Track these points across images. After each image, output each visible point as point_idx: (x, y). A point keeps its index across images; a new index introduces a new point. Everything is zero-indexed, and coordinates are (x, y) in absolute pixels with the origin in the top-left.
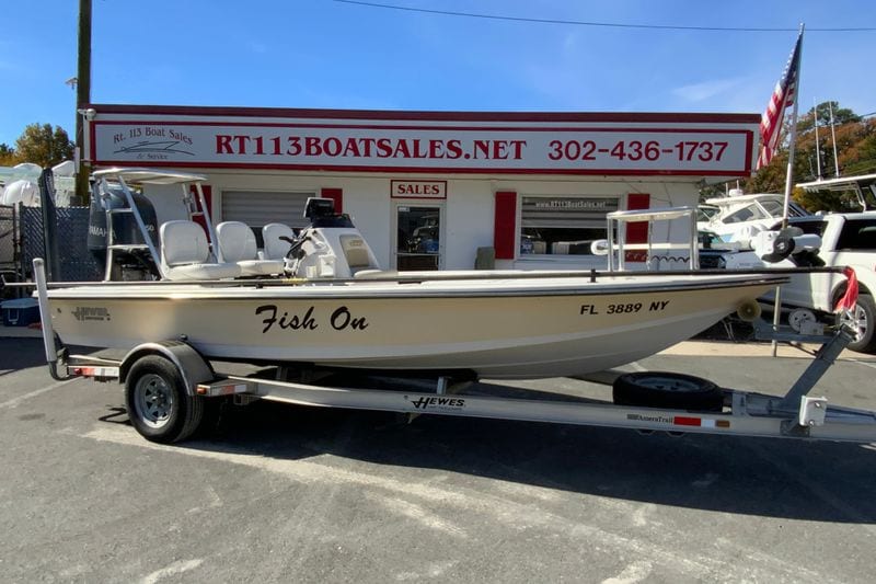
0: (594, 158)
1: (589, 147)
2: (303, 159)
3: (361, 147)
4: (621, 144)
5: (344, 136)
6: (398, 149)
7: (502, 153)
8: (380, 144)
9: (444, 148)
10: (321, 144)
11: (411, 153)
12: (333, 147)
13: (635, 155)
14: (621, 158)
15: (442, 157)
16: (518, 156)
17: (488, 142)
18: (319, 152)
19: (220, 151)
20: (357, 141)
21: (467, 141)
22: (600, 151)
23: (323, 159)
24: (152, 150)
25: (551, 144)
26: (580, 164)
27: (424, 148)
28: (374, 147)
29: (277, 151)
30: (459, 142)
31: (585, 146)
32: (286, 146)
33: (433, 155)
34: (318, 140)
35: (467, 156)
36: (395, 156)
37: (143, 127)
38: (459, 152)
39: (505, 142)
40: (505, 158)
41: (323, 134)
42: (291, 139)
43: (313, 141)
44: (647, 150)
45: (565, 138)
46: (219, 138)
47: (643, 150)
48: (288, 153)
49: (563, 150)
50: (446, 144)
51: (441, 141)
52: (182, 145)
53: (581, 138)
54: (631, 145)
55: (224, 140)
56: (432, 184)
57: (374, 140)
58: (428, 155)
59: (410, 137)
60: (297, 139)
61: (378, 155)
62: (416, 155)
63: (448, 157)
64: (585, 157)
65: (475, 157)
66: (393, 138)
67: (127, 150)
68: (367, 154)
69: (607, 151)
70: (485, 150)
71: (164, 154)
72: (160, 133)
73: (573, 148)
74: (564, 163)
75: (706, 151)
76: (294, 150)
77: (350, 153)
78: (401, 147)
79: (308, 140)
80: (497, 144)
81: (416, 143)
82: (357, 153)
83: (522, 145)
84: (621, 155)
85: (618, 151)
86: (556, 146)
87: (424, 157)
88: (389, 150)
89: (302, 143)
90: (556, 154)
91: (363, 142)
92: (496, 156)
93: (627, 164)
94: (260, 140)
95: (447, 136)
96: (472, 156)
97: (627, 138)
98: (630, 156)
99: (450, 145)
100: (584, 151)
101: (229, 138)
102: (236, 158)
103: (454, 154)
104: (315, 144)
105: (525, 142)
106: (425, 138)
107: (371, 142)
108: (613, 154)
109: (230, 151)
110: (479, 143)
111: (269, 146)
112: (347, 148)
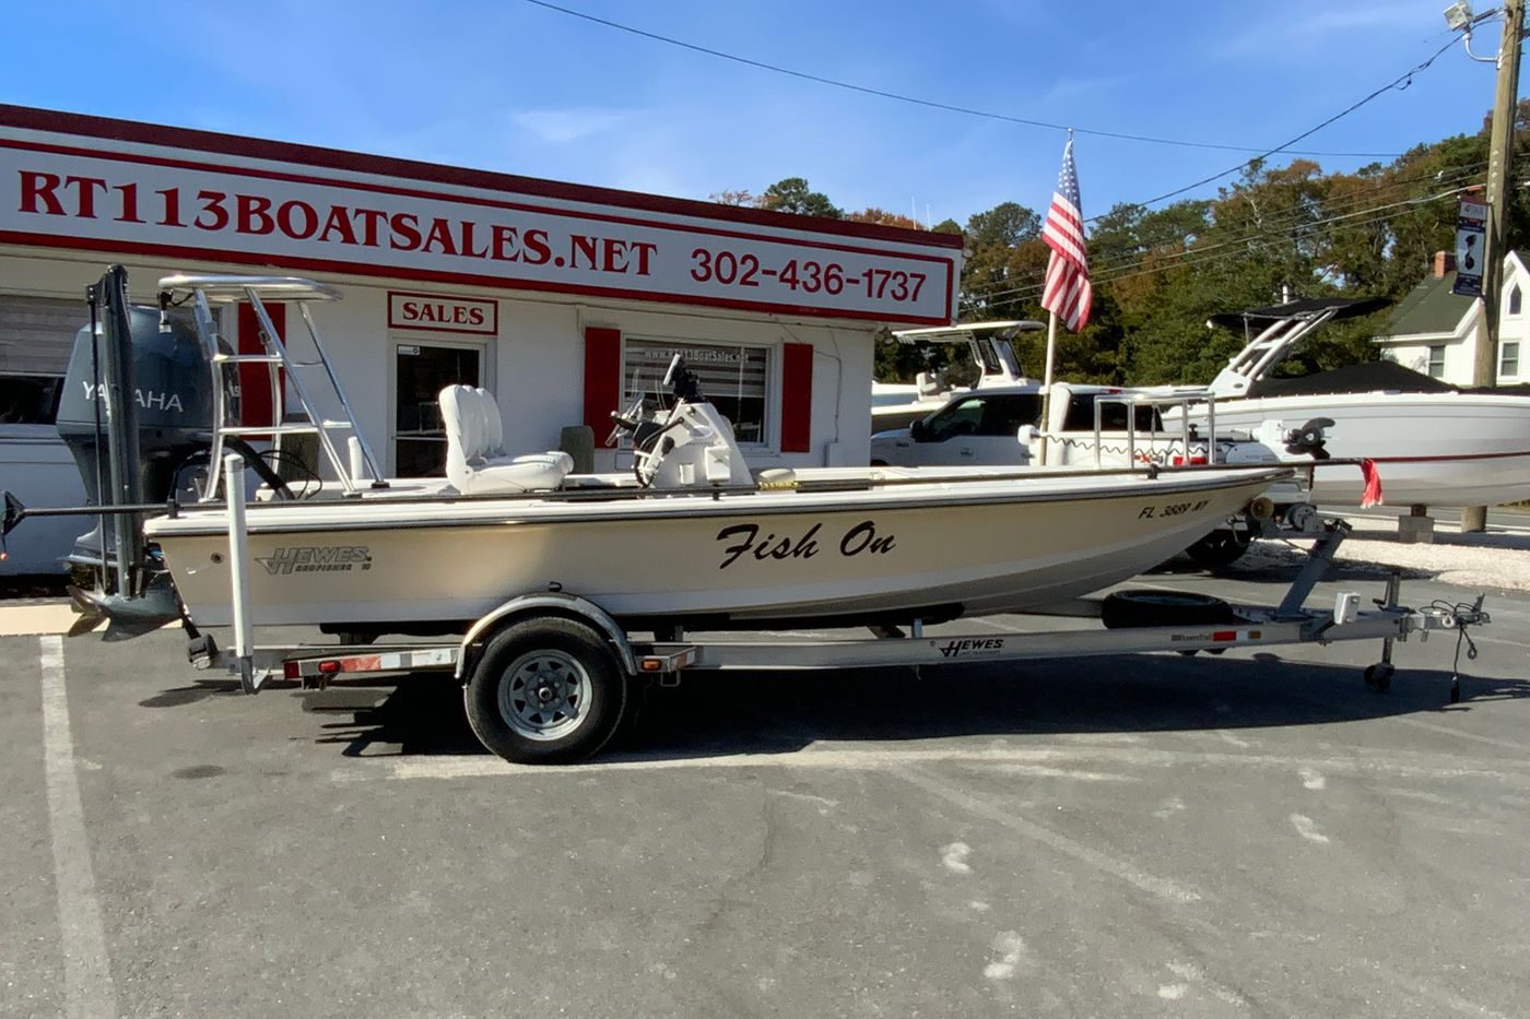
0: (756, 284)
1: (750, 264)
2: (230, 239)
3: (358, 226)
4: (793, 265)
5: (323, 200)
6: (432, 237)
7: (618, 262)
8: (397, 223)
9: (519, 243)
10: (272, 212)
11: (458, 245)
12: (298, 220)
13: (812, 284)
14: (793, 288)
15: (514, 259)
16: (644, 270)
17: (594, 240)
18: (267, 227)
19: (28, 205)
20: (350, 214)
21: (559, 233)
22: (765, 272)
23: (276, 243)
25: (695, 255)
26: (735, 292)
27: (483, 240)
28: (384, 229)
29: (172, 218)
30: (545, 235)
31: (743, 262)
32: (190, 208)
33: (498, 255)
34: (265, 203)
35: (560, 262)
36: (427, 249)
38: (545, 253)
39: (623, 243)
40: (624, 270)
41: (278, 193)
42: (203, 195)
43: (254, 205)
44: (828, 278)
45: (715, 245)
46: (28, 178)
47: (821, 276)
48: (198, 223)
49: (712, 265)
50: (521, 235)
51: (514, 230)
53: (739, 248)
54: (806, 268)
55: (40, 183)
56: (470, 306)
57: (384, 215)
58: (490, 253)
59: (455, 215)
60: (220, 197)
61: (394, 245)
62: (468, 251)
63: (526, 259)
64: (744, 282)
65: (573, 265)
66: (425, 214)
68: (371, 239)
69: (774, 273)
70: (591, 253)
73: (726, 263)
74: (712, 289)
75: (900, 285)
76: (211, 218)
77: (336, 236)
78: (437, 234)
79: (244, 201)
80: (609, 244)
81: (468, 228)
82: (349, 238)
83: (650, 250)
84: (794, 282)
85: (789, 275)
86: (701, 257)
87: (483, 255)
88: (415, 239)
89: (230, 206)
90: (702, 272)
91: (362, 217)
92: (609, 266)
93: (800, 298)
94: (130, 193)
95: (525, 222)
96: (568, 261)
97: (802, 255)
98: (805, 284)
99: (529, 238)
100: (742, 270)
101: (53, 181)
102: (70, 224)
103: (535, 255)
104: (259, 211)
105: (654, 247)
106: (484, 221)
107: (379, 219)
108: (782, 279)
109: (55, 208)
110: (579, 240)
111: (151, 206)
112: (329, 225)
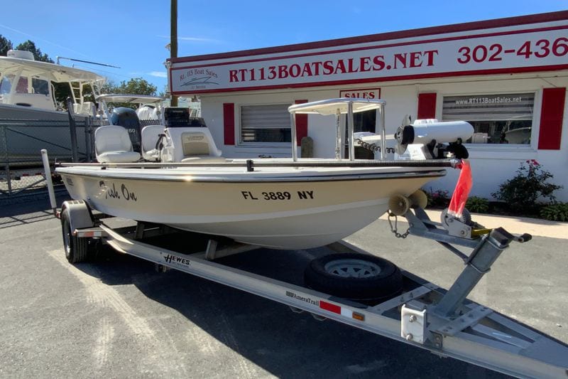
0: (500, 59)
1: (496, 49)
2: (277, 81)
3: (313, 69)
4: (528, 44)
5: (301, 62)
6: (337, 67)
7: (417, 62)
8: (326, 66)
9: (371, 63)
10: (288, 70)
11: (347, 69)
12: (295, 71)
13: (542, 52)
14: (527, 57)
15: (369, 70)
16: (430, 63)
17: (405, 54)
18: (286, 76)
19: (231, 81)
20: (310, 65)
21: (388, 55)
22: (506, 52)
23: (290, 80)
24: (198, 83)
25: (460, 51)
26: (487, 65)
27: (357, 65)
28: (321, 68)
29: (262, 78)
30: (382, 57)
31: (491, 48)
32: (268, 73)
33: (362, 69)
34: (286, 67)
35: (389, 67)
36: (336, 73)
37: (193, 69)
38: (382, 64)
39: (420, 53)
40: (420, 65)
41: (289, 63)
42: (270, 68)
43: (283, 68)
44: (555, 47)
45: (472, 43)
46: (231, 72)
47: (550, 47)
48: (269, 78)
49: (471, 54)
50: (372, 59)
51: (369, 58)
52: (213, 79)
53: (488, 42)
54: (538, 44)
55: (234, 73)
56: (369, 92)
57: (321, 63)
58: (359, 70)
59: (345, 57)
60: (274, 68)
61: (324, 73)
62: (351, 70)
63: (374, 69)
64: (492, 59)
65: (395, 68)
66: (334, 59)
67: (186, 84)
68: (317, 73)
69: (513, 51)
70: (403, 61)
71: (204, 85)
72: (202, 72)
73: (480, 51)
74: (472, 66)
76: (272, 75)
77: (306, 74)
78: (339, 66)
79: (280, 67)
80: (413, 55)
81: (351, 61)
82: (310, 74)
83: (434, 54)
84: (528, 54)
85: (524, 50)
86: (464, 51)
87: (356, 71)
88: (331, 69)
89: (277, 70)
90: (464, 58)
91: (314, 65)
92: (412, 65)
93: (533, 61)
94: (252, 71)
95: (373, 54)
96: (393, 66)
97: (533, 38)
98: (537, 54)
99: (376, 61)
100: (490, 54)
101: (236, 72)
102: (240, 84)
103: (378, 67)
104: (284, 70)
105: (436, 51)
106: (356, 56)
107: (319, 64)
108: (519, 53)
109: (237, 80)
110: (398, 56)
111: (258, 75)
112: (304, 71)
